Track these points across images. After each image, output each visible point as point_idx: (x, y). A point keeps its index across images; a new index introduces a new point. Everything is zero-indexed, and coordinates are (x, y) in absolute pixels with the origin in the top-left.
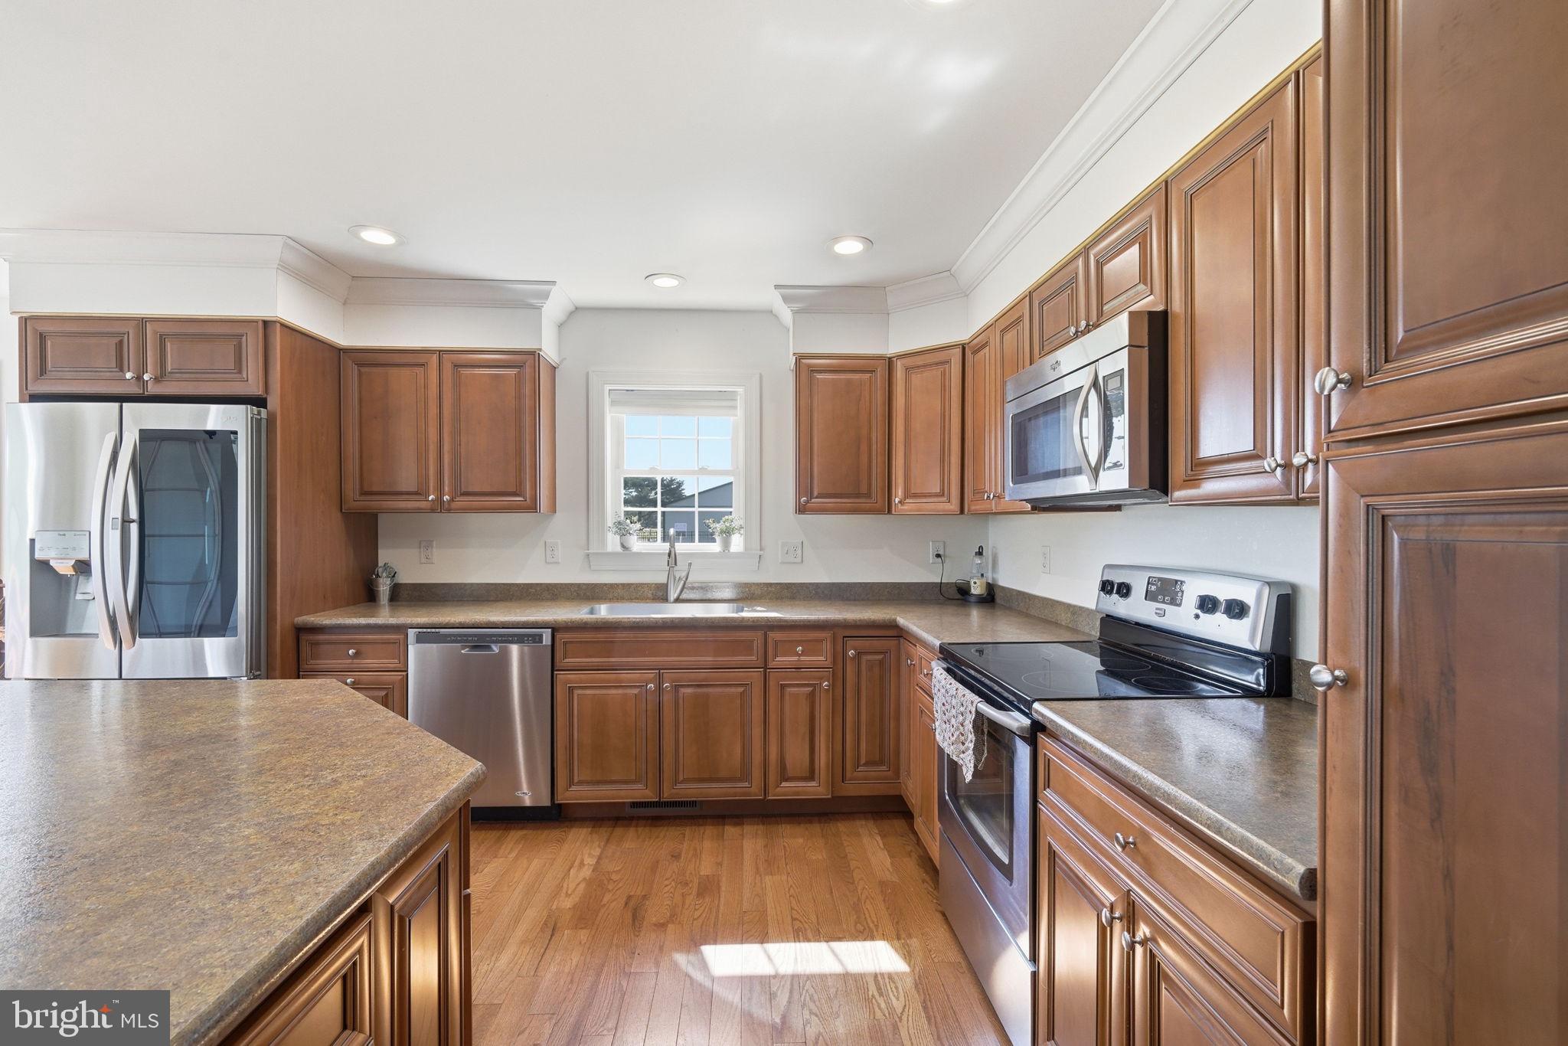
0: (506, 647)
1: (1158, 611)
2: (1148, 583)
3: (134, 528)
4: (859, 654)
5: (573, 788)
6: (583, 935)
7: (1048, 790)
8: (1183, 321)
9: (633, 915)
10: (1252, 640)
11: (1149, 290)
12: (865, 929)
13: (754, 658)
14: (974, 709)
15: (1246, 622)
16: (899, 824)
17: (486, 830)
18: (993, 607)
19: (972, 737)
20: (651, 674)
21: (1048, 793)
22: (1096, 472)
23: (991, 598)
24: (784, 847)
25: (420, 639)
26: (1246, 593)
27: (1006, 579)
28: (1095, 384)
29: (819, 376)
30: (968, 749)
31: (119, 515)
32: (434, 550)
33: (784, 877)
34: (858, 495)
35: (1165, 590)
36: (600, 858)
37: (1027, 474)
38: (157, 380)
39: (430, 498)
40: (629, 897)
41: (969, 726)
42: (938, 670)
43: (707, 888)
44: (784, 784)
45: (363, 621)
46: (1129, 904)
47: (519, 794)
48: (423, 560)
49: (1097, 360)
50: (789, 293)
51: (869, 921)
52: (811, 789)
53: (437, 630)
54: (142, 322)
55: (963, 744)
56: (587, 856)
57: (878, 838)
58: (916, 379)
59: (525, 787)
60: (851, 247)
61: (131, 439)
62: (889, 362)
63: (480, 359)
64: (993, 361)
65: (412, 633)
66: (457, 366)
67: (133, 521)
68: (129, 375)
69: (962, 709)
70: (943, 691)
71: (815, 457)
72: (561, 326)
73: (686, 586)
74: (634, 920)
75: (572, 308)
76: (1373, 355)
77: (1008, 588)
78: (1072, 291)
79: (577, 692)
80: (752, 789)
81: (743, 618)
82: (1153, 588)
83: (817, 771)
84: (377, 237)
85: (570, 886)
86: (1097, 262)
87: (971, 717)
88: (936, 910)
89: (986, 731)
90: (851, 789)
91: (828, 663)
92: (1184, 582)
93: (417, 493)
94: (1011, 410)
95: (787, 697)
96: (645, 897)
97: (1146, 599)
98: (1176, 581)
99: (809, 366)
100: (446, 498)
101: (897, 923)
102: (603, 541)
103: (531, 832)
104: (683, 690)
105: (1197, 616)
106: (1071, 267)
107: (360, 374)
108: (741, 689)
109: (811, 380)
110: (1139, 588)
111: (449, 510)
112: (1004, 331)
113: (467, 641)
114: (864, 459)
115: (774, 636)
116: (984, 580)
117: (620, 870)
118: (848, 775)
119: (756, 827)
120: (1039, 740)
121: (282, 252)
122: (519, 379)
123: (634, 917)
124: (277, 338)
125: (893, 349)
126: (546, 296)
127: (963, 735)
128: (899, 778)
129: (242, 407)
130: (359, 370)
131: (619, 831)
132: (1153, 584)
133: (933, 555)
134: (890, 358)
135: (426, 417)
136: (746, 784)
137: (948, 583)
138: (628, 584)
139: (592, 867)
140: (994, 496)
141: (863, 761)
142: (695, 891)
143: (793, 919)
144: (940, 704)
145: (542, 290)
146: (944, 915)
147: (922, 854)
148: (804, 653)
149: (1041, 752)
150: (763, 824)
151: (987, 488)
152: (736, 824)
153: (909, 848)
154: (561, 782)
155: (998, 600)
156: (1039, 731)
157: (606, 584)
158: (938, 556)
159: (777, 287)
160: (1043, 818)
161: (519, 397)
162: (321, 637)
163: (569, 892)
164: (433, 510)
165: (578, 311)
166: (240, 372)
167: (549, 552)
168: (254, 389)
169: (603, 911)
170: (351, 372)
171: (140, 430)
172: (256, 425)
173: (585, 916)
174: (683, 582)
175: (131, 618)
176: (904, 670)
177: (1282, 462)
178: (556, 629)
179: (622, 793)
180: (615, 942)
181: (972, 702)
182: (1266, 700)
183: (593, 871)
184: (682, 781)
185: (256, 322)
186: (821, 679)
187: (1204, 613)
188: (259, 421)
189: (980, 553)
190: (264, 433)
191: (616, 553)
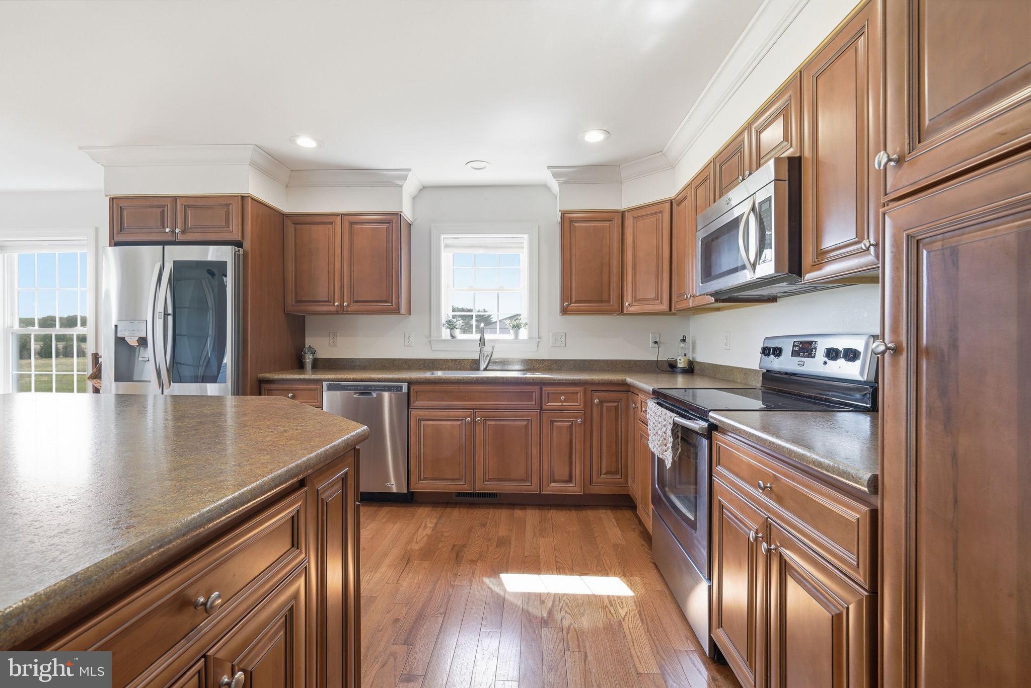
0: (381, 394)
1: (799, 363)
2: (794, 346)
3: (170, 318)
4: (601, 402)
5: (421, 482)
6: (426, 564)
7: (719, 467)
8: (811, 162)
9: (456, 555)
10: (862, 374)
11: (789, 144)
12: (603, 569)
13: (534, 403)
14: (672, 421)
15: (858, 363)
16: (628, 514)
17: (368, 506)
18: (693, 375)
19: (671, 440)
20: (469, 412)
21: (719, 468)
22: (754, 266)
23: (691, 369)
24: (552, 522)
25: (330, 388)
26: (858, 344)
27: (703, 356)
28: (753, 209)
29: (577, 225)
30: (668, 448)
31: (162, 311)
32: (338, 338)
33: (551, 539)
34: (601, 301)
35: (805, 349)
36: (436, 524)
37: (711, 276)
38: (183, 232)
39: (336, 304)
40: (454, 546)
41: (669, 433)
42: (652, 405)
43: (502, 542)
44: (553, 484)
45: (297, 376)
46: (767, 526)
47: (388, 484)
48: (332, 344)
49: (755, 193)
50: (557, 172)
51: (606, 566)
52: (571, 488)
53: (340, 383)
54: (175, 199)
55: (666, 445)
56: (428, 522)
57: (614, 520)
58: (640, 224)
59: (393, 482)
60: (595, 137)
61: (169, 266)
62: (622, 215)
63: (366, 219)
64: (690, 208)
65: (325, 384)
66: (352, 223)
67: (170, 315)
68: (167, 230)
69: (665, 423)
70: (654, 414)
71: (574, 277)
72: (414, 198)
73: (491, 361)
74: (457, 558)
75: (421, 187)
76: (911, 140)
77: (702, 363)
78: (741, 154)
79: (423, 423)
80: (530, 487)
81: (526, 377)
82: (797, 348)
83: (574, 477)
84: (306, 143)
85: (418, 538)
86: (757, 131)
87: (670, 427)
88: (650, 562)
89: (680, 435)
90: (596, 490)
91: (581, 407)
92: (817, 341)
93: (328, 301)
94: (701, 235)
95: (554, 429)
96: (464, 546)
97: (792, 356)
98: (812, 342)
99: (570, 218)
100: (345, 304)
101: (624, 567)
102: (439, 332)
103: (395, 508)
104: (488, 423)
105: (825, 363)
106: (740, 139)
107: (295, 228)
108: (525, 423)
109: (570, 226)
110: (788, 349)
111: (347, 313)
112: (697, 187)
113: (356, 389)
114: (606, 278)
115: (546, 389)
116: (686, 358)
117: (449, 531)
118: (594, 480)
119: (534, 511)
120: (713, 435)
121: (252, 155)
122: (389, 231)
123: (457, 556)
124: (249, 205)
125: (624, 205)
126: (405, 178)
127: (665, 439)
128: (627, 484)
129: (230, 247)
130: (295, 227)
131: (448, 510)
132: (797, 346)
133: (652, 343)
134: (622, 212)
135: (334, 255)
136: (528, 484)
137: (662, 361)
138: (455, 360)
139: (432, 529)
140: (691, 296)
141: (604, 471)
142: (495, 544)
143: (556, 562)
144: (651, 424)
145: (403, 174)
146: (655, 564)
147: (642, 530)
148: (565, 401)
149: (714, 442)
150: (539, 510)
151: (686, 293)
152: (521, 509)
153: (633, 527)
154: (413, 478)
155: (696, 371)
156: (713, 430)
157: (441, 360)
158: (656, 342)
159: (549, 167)
160: (715, 485)
161: (389, 241)
162: (273, 386)
163: (418, 541)
164: (337, 313)
165: (424, 188)
166: (228, 227)
167: (406, 339)
168: (238, 237)
169: (437, 552)
170: (290, 228)
171: (174, 261)
172: (237, 257)
173: (428, 553)
174: (489, 358)
175: (168, 371)
176: (631, 412)
177: (874, 243)
178: (410, 383)
179: (451, 487)
180: (445, 568)
181: (671, 418)
182: (871, 413)
183: (432, 530)
184: (488, 480)
185: (237, 196)
186: (577, 418)
187: (829, 360)
188: (239, 255)
189: (684, 340)
190: (242, 262)
191: (447, 340)
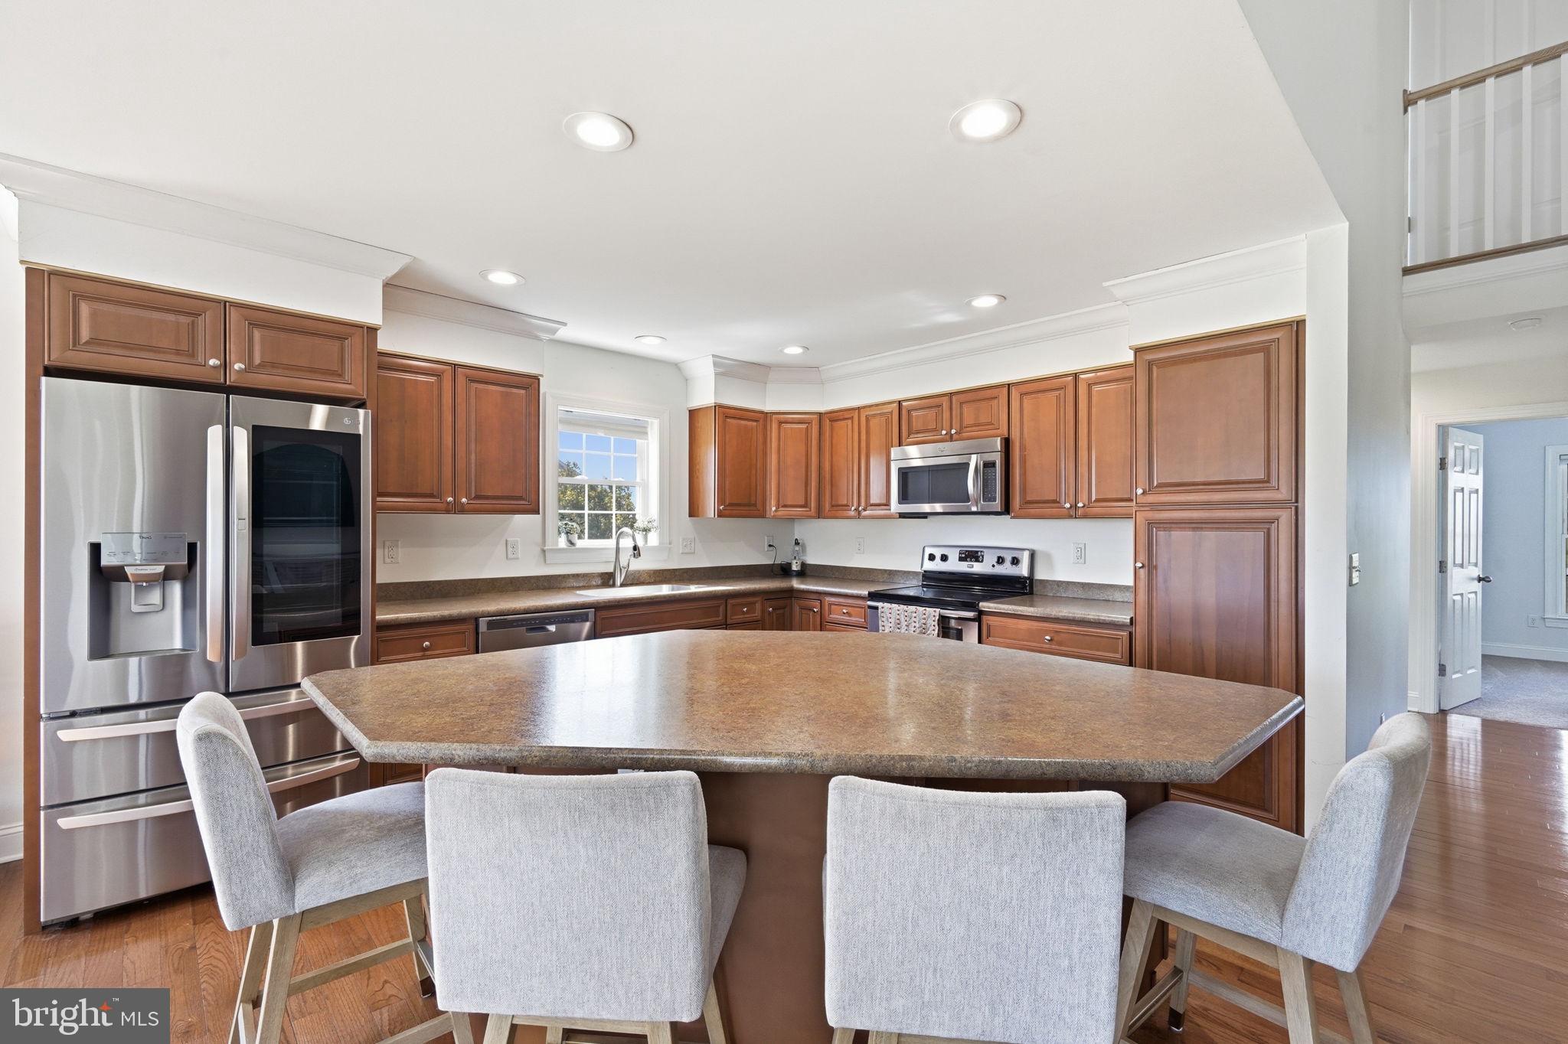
1: (969, 566)
2: (961, 553)
4: (774, 611)
14: (938, 614)
22: (977, 502)
23: (805, 572)
25: (491, 626)
27: (812, 559)
29: (729, 421)
32: (400, 549)
34: (750, 504)
37: (908, 499)
38: (244, 371)
39: (449, 500)
48: (388, 560)
49: (975, 453)
54: (224, 306)
58: (787, 430)
61: (243, 434)
62: (766, 416)
64: (857, 431)
65: (481, 622)
68: (211, 362)
70: (898, 612)
71: (727, 477)
94: (898, 464)
97: (959, 561)
99: (724, 413)
100: (464, 500)
105: (994, 566)
106: (937, 399)
109: (725, 423)
112: (870, 416)
113: (529, 624)
114: (754, 480)
115: (731, 602)
116: (802, 561)
120: (984, 618)
122: (525, 398)
126: (553, 332)
132: (964, 553)
133: (767, 546)
134: (766, 413)
135: (441, 424)
137: (778, 564)
138: (578, 575)
140: (855, 509)
144: (891, 620)
145: (553, 327)
148: (749, 612)
149: (985, 623)
155: (808, 573)
156: (982, 615)
157: (560, 575)
158: (770, 546)
159: (710, 356)
161: (525, 414)
164: (448, 512)
167: (510, 549)
171: (253, 426)
177: (1071, 505)
178: (597, 608)
185: (362, 327)
189: (796, 543)
191: (563, 549)
